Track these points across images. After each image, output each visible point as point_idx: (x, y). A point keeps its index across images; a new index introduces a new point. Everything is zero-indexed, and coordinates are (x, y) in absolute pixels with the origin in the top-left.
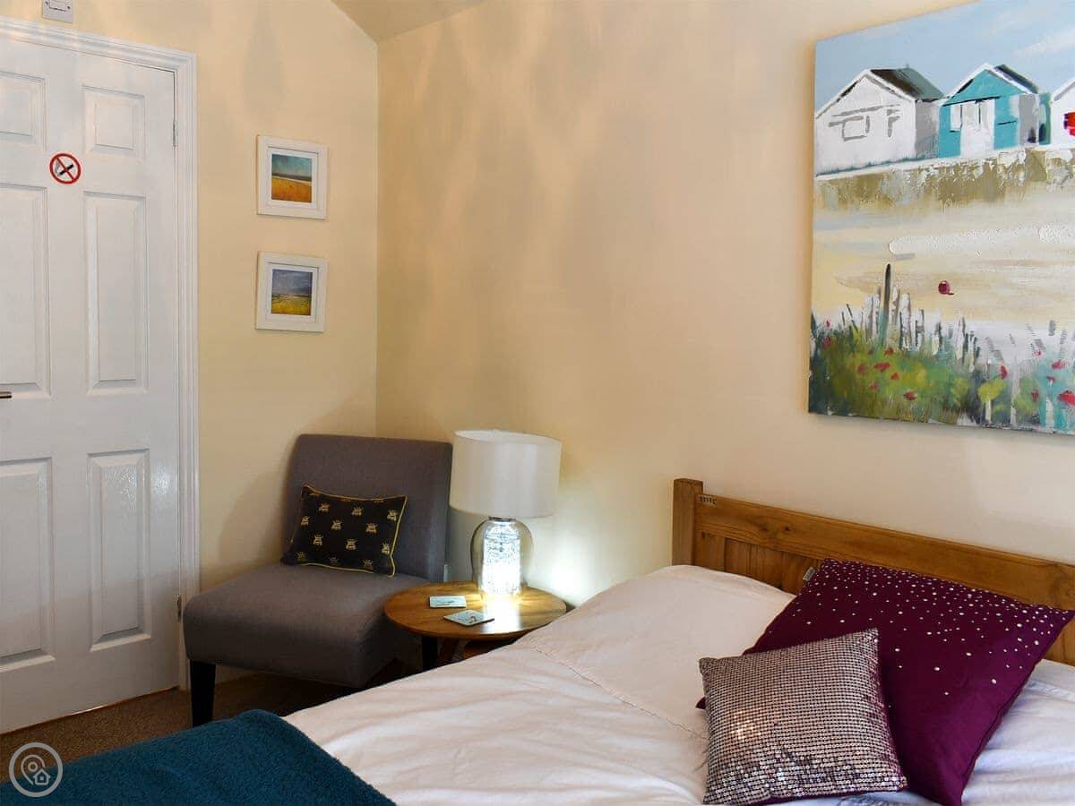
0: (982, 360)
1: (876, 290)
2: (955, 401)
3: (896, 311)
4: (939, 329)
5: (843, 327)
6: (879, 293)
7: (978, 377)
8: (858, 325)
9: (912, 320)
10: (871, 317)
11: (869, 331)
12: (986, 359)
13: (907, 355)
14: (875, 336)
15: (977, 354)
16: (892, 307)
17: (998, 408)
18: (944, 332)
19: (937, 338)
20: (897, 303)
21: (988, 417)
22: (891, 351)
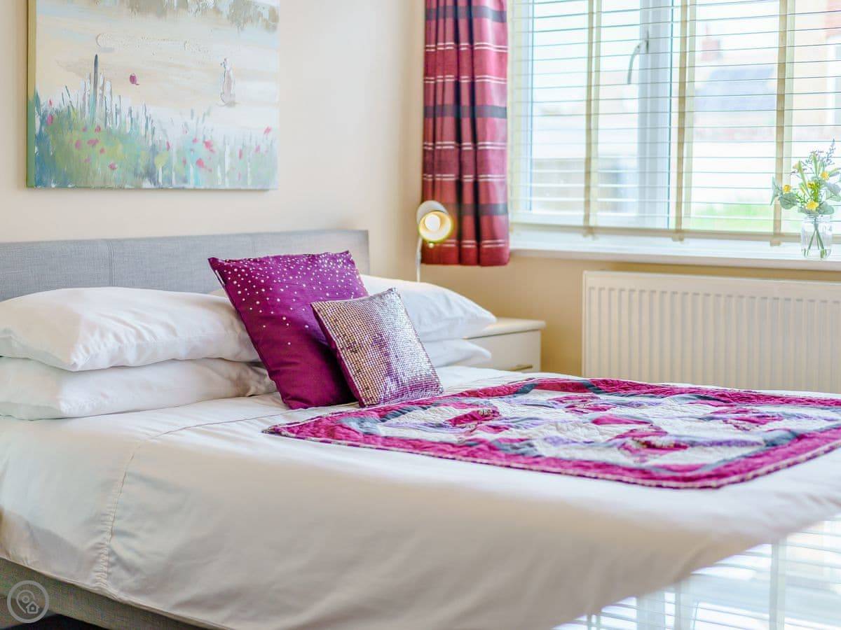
0: (156, 136)
1: (87, 76)
2: (141, 169)
3: (102, 95)
4: (130, 112)
5: (63, 107)
6: (90, 79)
7: (154, 151)
8: (75, 106)
9: (112, 102)
10: (84, 99)
11: (83, 112)
12: (159, 136)
13: (109, 132)
14: (87, 115)
15: (153, 133)
16: (99, 91)
17: (165, 172)
18: (134, 115)
19: (129, 119)
20: (103, 88)
21: (160, 180)
22: (98, 129)
